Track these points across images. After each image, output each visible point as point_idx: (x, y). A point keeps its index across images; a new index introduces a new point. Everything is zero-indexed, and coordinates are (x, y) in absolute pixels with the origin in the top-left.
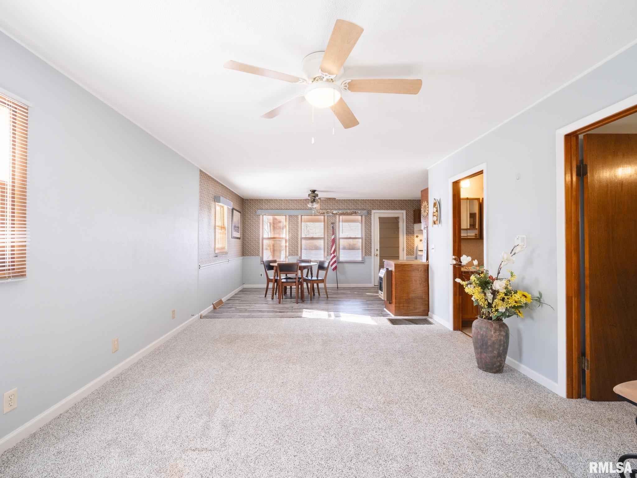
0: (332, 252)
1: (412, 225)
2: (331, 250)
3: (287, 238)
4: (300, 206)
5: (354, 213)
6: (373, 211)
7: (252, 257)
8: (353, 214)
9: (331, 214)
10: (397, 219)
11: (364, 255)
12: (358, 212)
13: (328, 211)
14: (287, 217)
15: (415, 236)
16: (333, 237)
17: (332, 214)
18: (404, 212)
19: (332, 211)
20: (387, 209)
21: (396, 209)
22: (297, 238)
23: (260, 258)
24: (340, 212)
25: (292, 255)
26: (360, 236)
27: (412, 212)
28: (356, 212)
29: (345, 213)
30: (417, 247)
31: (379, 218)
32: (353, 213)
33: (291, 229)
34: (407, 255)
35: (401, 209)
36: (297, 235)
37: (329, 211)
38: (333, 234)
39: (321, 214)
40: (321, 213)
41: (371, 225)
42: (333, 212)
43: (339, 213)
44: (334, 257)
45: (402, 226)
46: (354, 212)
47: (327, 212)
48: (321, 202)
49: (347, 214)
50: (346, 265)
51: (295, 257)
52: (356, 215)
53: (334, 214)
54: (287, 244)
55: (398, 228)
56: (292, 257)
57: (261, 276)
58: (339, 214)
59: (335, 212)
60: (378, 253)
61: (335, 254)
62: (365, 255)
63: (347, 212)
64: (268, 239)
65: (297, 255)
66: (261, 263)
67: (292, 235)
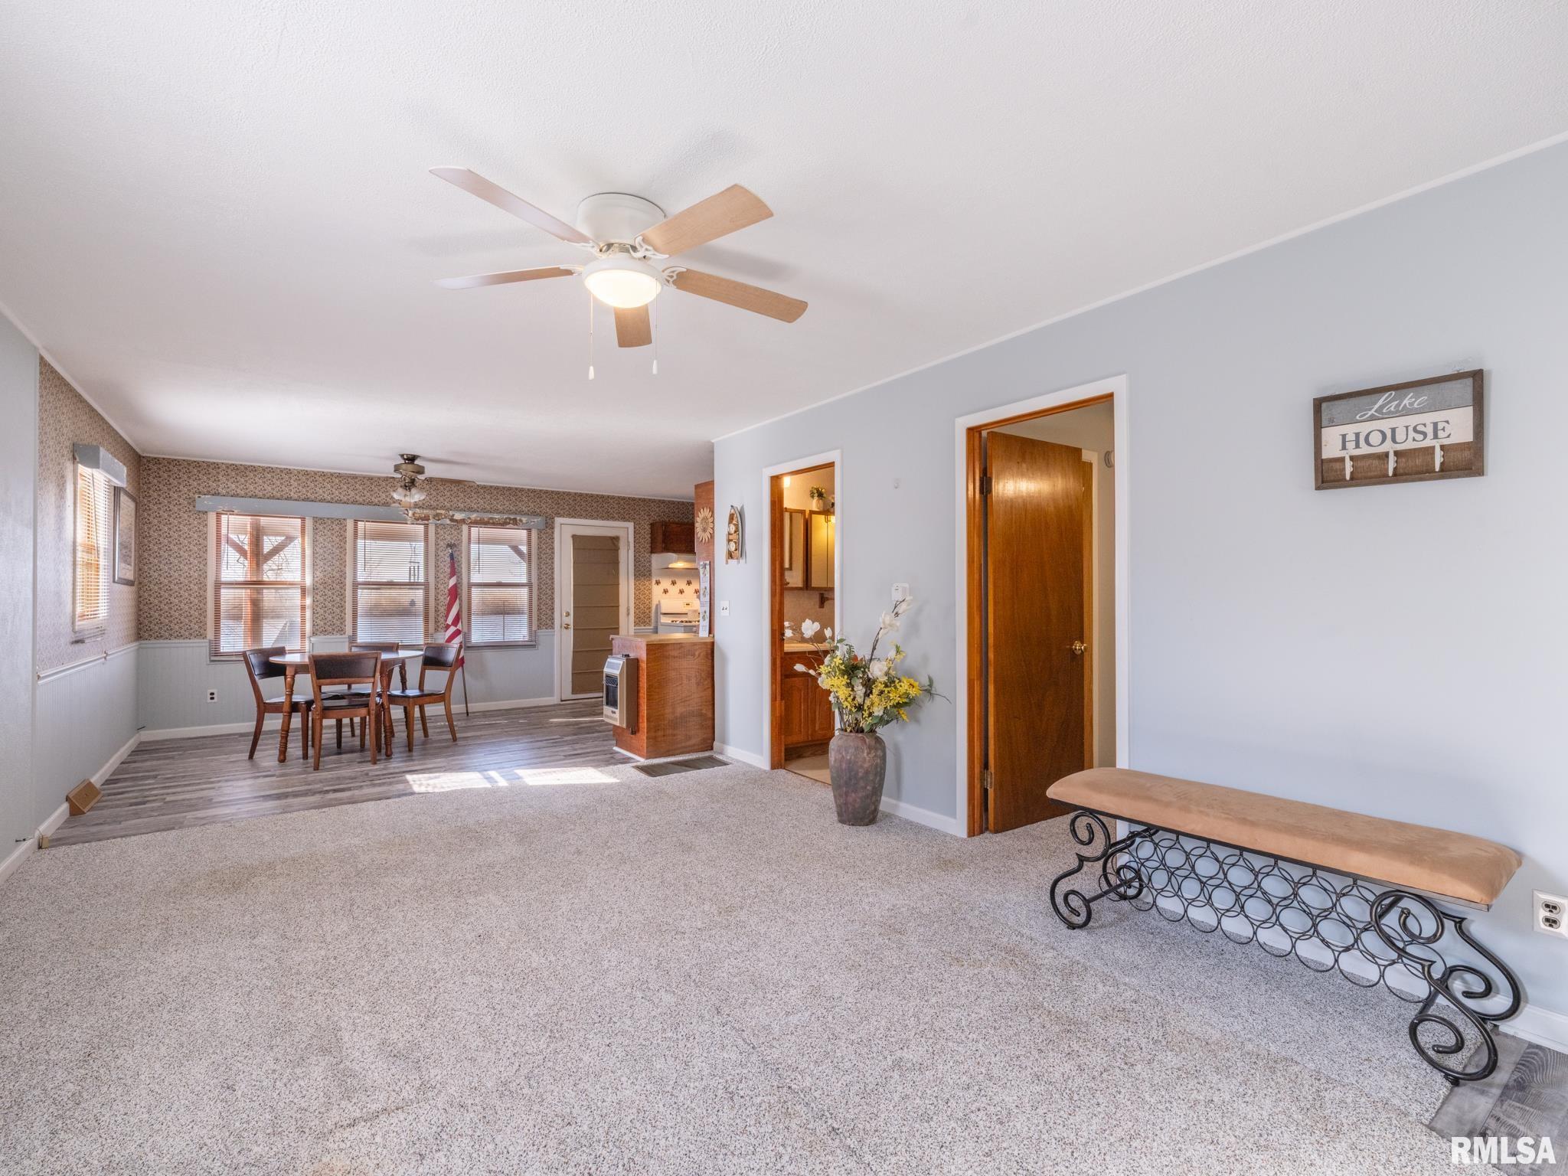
0: (450, 621)
1: (647, 556)
2: (447, 616)
3: (309, 581)
4: (352, 494)
5: (511, 522)
6: (558, 520)
7: (176, 641)
8: (509, 523)
9: (448, 522)
10: (615, 540)
11: (534, 628)
12: (520, 520)
13: (438, 511)
14: (309, 523)
15: (654, 582)
16: (452, 582)
17: (452, 520)
18: (630, 525)
19: (451, 513)
20: (592, 517)
21: (613, 518)
22: (342, 584)
23: (207, 644)
24: (474, 516)
25: (325, 632)
26: (524, 580)
27: (648, 527)
28: (515, 519)
29: (486, 519)
30: (657, 605)
31: (574, 537)
32: (508, 520)
33: (320, 558)
34: (636, 624)
35: (624, 519)
36: (341, 576)
37: (443, 512)
38: (453, 573)
39: (417, 519)
40: (416, 515)
41: (553, 553)
42: (453, 515)
43: (469, 518)
44: (457, 633)
45: (627, 557)
46: (510, 519)
47: (438, 515)
49: (493, 524)
50: (489, 655)
51: (332, 637)
52: (516, 527)
53: (456, 521)
54: (308, 601)
55: (616, 563)
56: (322, 637)
57: (209, 701)
58: (468, 521)
59: (458, 516)
60: (570, 620)
61: (459, 626)
62: (539, 627)
63: (491, 518)
64: (236, 584)
65: (342, 631)
66: (213, 658)
67: (325, 576)
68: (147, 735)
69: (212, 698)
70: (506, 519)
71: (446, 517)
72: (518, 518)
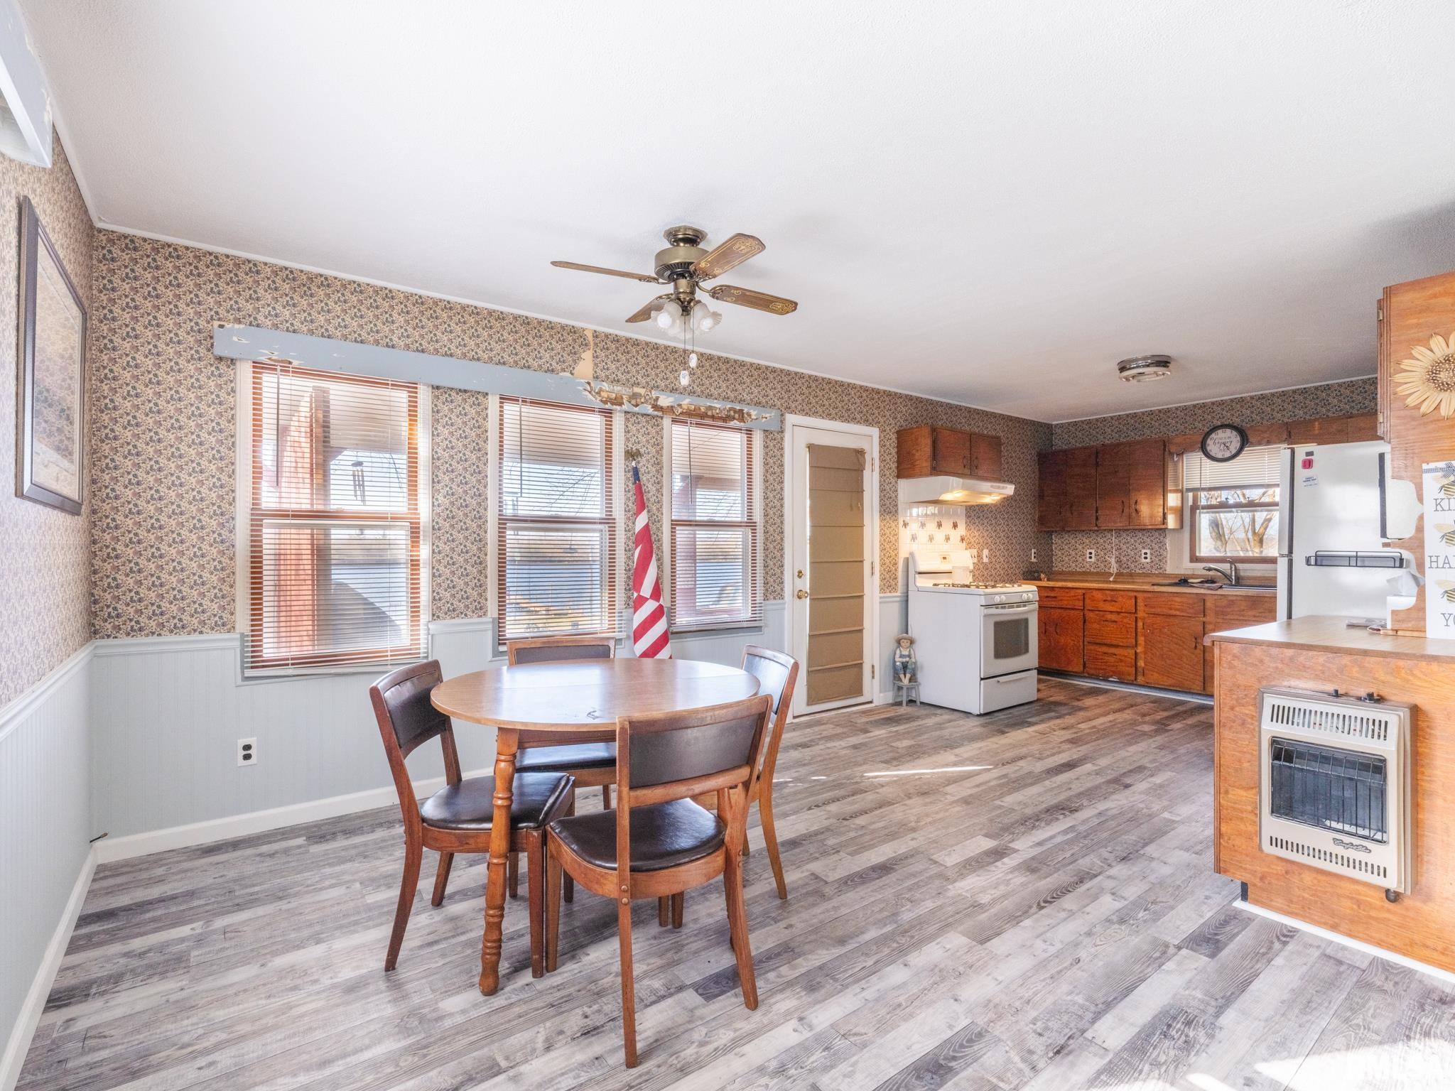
0: (647, 591)
1: (893, 481)
3: (424, 518)
4: (497, 348)
5: (737, 416)
6: (791, 419)
7: (173, 638)
8: (734, 419)
9: (649, 409)
10: (860, 453)
11: (759, 598)
12: (749, 415)
14: (424, 397)
15: (901, 523)
16: (641, 521)
17: (656, 407)
18: (874, 432)
19: (654, 394)
20: (829, 416)
21: (853, 420)
22: (481, 519)
23: (237, 644)
25: (452, 612)
26: (737, 515)
27: (894, 437)
28: (741, 411)
29: (703, 409)
30: (907, 560)
31: (811, 448)
32: (732, 413)
33: (444, 468)
34: (882, 590)
35: (867, 422)
36: (479, 504)
37: (642, 391)
38: (642, 503)
39: (605, 402)
40: (604, 394)
41: (782, 472)
42: (657, 398)
43: (680, 405)
45: (871, 481)
46: (735, 412)
47: (635, 396)
48: (596, 344)
49: (713, 417)
51: (466, 620)
53: (661, 409)
54: (424, 552)
55: (858, 491)
56: (449, 621)
57: (241, 762)
58: (680, 411)
59: (665, 401)
60: (805, 584)
62: (766, 598)
63: (710, 408)
64: (293, 516)
65: (481, 610)
66: (249, 673)
67: (452, 503)
68: (115, 850)
69: (247, 757)
70: (730, 409)
71: (646, 402)
72: (746, 410)
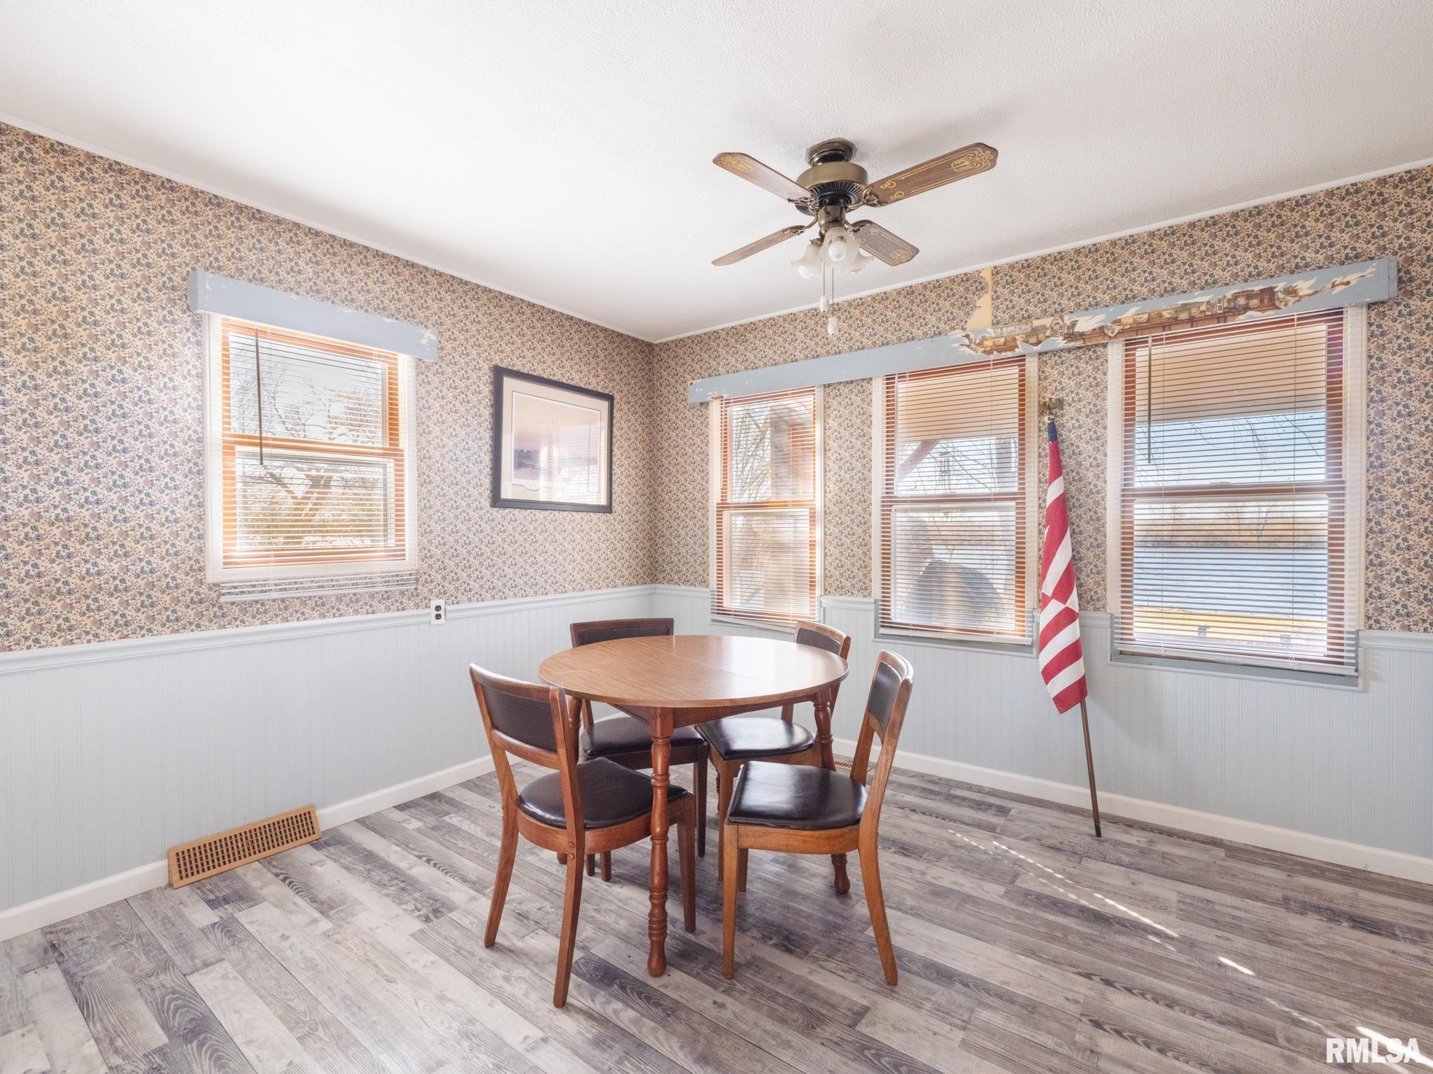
0: (1049, 586)
2: (1042, 576)
3: (819, 504)
5: (1255, 302)
7: (683, 587)
8: (1246, 308)
9: (1060, 343)
11: (1352, 622)
12: (1291, 292)
13: (1036, 323)
14: (819, 398)
16: (1054, 492)
17: (1070, 337)
19: (1068, 319)
22: (865, 502)
23: (709, 595)
24: (1129, 314)
25: (841, 589)
28: (1269, 291)
29: (1166, 315)
32: (1242, 301)
36: (864, 488)
37: (1047, 321)
38: (1057, 469)
39: (990, 352)
40: (988, 343)
42: (1074, 324)
43: (1118, 322)
44: (1067, 617)
46: (1249, 295)
47: (1035, 331)
48: (996, 283)
49: (1192, 321)
51: (852, 598)
52: (1270, 315)
53: (1082, 336)
54: (819, 534)
56: (839, 598)
58: (1117, 329)
59: (1086, 324)
61: (1073, 602)
62: (1374, 625)
63: (1186, 307)
65: (865, 590)
66: (716, 617)
67: (841, 489)
70: (1236, 296)
71: (1054, 333)
72: (1280, 286)
